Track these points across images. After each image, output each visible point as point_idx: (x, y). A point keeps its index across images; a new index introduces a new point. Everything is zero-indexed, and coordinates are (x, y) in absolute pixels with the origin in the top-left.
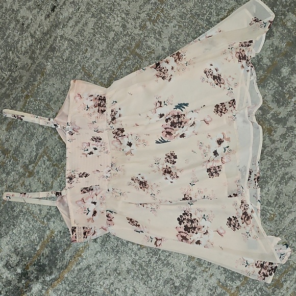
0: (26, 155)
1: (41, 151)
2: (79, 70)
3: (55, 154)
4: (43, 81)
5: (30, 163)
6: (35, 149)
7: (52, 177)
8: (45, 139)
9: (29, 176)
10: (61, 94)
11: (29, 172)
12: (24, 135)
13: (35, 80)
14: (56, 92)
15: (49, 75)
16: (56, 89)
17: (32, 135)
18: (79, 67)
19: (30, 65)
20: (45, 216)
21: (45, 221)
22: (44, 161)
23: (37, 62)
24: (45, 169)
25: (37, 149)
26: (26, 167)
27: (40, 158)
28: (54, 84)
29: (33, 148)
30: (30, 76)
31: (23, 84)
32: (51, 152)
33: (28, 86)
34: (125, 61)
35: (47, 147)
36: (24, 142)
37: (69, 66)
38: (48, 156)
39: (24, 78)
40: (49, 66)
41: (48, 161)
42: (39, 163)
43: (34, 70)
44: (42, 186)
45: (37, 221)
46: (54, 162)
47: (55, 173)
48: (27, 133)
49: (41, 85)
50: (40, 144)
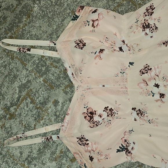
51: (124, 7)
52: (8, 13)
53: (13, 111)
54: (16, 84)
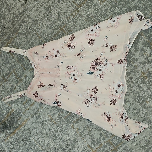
0: (5, 71)
1: (12, 70)
2: (35, 34)
3: (18, 73)
4: (17, 37)
5: (6, 75)
6: (9, 69)
7: (16, 84)
8: (15, 65)
9: (5, 82)
10: (25, 44)
11: (5, 80)
12: (4, 61)
13: (13, 35)
14: (23, 43)
15: (20, 34)
16: (23, 42)
17: (9, 62)
18: (35, 33)
19: (11, 27)
20: (11, 102)
21: (10, 104)
22: (13, 75)
23: (15, 27)
24: (13, 79)
25: (10, 69)
26: (4, 77)
27: (11, 74)
28: (22, 39)
29: (8, 68)
30: (11, 33)
31: (7, 36)
32: (17, 72)
33: (9, 38)
34: (58, 33)
35: (15, 69)
36: (4, 65)
37: (30, 31)
38: (15, 73)
39: (8, 33)
40: (20, 30)
41: (15, 75)
42: (10, 76)
43: (13, 30)
44: (10, 87)
45: (6, 104)
46: (17, 77)
47: (18, 82)
48: (6, 60)
49: (15, 38)
50: (12, 67)
51: (60, 34)
52: (8, 31)
53: (6, 78)
54: (9, 66)
